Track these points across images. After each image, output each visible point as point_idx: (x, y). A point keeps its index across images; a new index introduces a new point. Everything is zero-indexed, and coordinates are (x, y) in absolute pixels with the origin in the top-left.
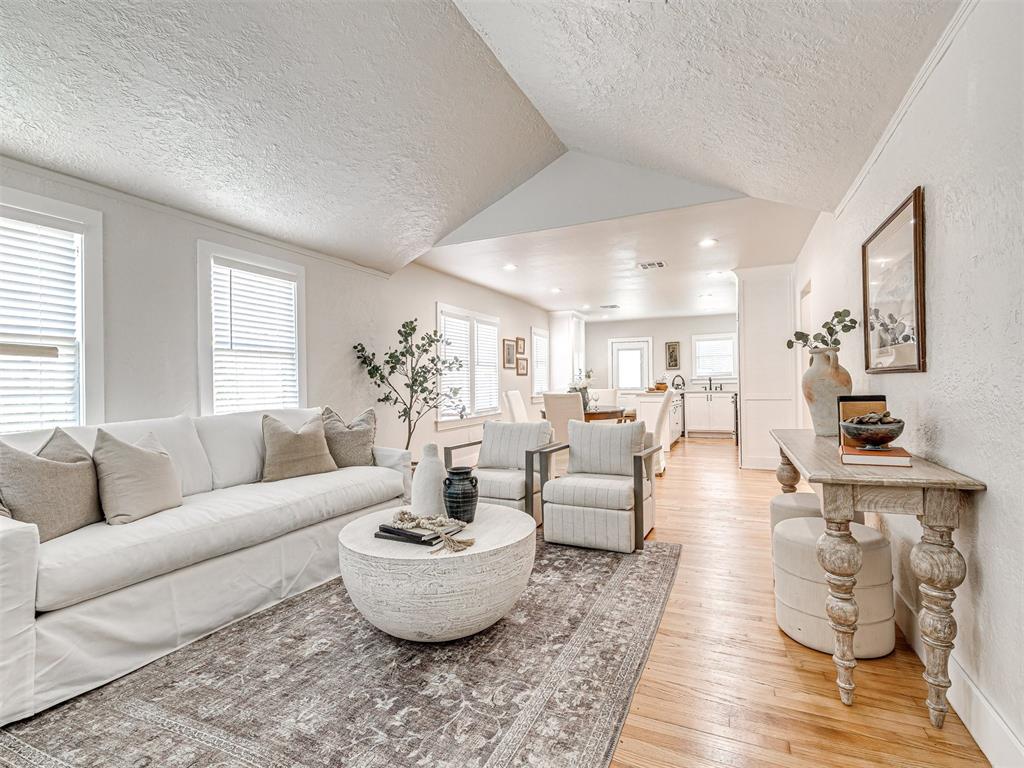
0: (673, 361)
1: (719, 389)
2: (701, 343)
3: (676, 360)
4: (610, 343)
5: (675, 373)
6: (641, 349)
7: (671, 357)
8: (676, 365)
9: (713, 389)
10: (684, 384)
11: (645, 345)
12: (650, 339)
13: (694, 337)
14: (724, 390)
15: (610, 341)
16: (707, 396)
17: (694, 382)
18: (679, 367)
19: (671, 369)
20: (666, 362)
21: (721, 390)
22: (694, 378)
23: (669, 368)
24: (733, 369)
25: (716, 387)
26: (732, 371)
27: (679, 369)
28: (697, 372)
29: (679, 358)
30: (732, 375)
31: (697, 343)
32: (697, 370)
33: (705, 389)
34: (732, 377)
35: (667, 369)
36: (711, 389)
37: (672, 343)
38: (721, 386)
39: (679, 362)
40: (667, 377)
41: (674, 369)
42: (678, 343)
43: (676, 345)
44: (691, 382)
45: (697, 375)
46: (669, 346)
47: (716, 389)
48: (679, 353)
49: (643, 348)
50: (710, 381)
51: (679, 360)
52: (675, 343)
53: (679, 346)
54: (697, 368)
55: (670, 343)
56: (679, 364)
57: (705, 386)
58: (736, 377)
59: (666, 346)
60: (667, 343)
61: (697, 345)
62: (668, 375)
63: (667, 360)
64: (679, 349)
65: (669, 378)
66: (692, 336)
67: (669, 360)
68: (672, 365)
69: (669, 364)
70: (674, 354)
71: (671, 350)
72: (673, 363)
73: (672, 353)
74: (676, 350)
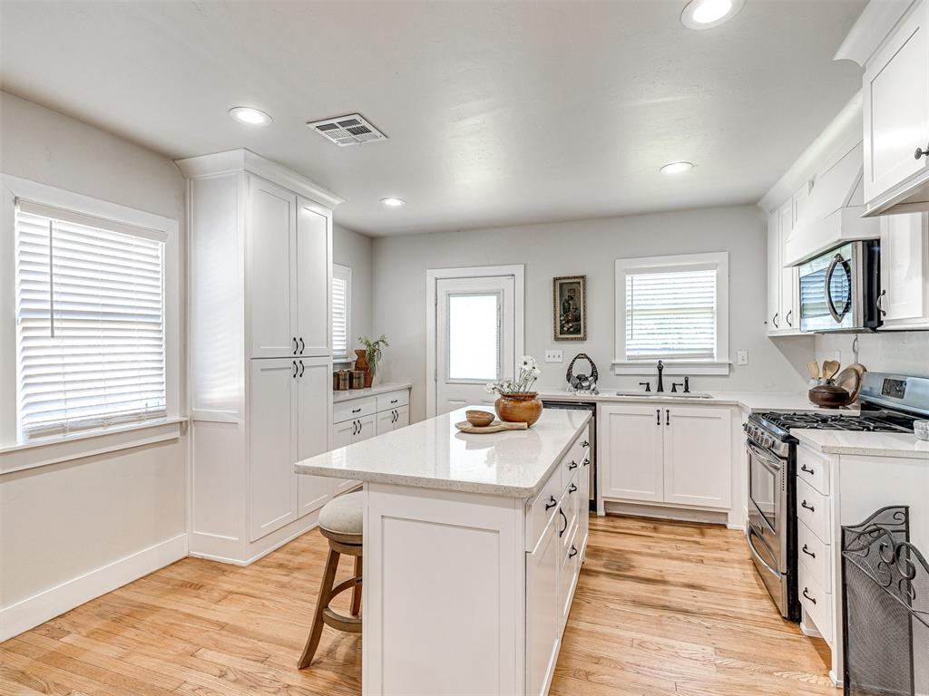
0: (571, 320)
1: (680, 390)
2: (636, 277)
3: (577, 319)
5: (573, 348)
6: (497, 294)
7: (566, 310)
8: (577, 331)
9: (667, 386)
10: (595, 374)
11: (506, 284)
12: (519, 271)
13: (622, 264)
14: (693, 392)
15: (431, 275)
16: (658, 411)
17: (618, 370)
18: (585, 335)
19: (567, 339)
20: (555, 323)
21: (687, 390)
22: (617, 361)
23: (562, 336)
24: (715, 341)
25: (674, 385)
26: (715, 347)
27: (584, 339)
28: (627, 347)
29: (584, 315)
30: (711, 356)
31: (628, 278)
32: (627, 342)
33: (648, 389)
34: (715, 360)
35: (557, 339)
36: (660, 389)
37: (568, 278)
38: (687, 382)
39: (585, 323)
40: (556, 356)
41: (572, 339)
42: (583, 277)
43: (579, 283)
44: (612, 372)
45: (628, 353)
46: (561, 285)
47: (674, 390)
48: (584, 302)
49: (503, 290)
50: (660, 371)
51: (585, 319)
52: (574, 278)
53: (584, 285)
54: (627, 338)
55: (564, 278)
56: (585, 327)
57: (645, 380)
58: (726, 361)
59: (555, 286)
60: (555, 279)
61: (628, 283)
62: (558, 352)
63: (555, 319)
64: (584, 294)
65: (560, 359)
66: (614, 261)
67: (562, 318)
68: (568, 329)
69: (562, 327)
70: (574, 304)
71: (566, 294)
72: (570, 325)
73: (567, 301)
74: (578, 294)
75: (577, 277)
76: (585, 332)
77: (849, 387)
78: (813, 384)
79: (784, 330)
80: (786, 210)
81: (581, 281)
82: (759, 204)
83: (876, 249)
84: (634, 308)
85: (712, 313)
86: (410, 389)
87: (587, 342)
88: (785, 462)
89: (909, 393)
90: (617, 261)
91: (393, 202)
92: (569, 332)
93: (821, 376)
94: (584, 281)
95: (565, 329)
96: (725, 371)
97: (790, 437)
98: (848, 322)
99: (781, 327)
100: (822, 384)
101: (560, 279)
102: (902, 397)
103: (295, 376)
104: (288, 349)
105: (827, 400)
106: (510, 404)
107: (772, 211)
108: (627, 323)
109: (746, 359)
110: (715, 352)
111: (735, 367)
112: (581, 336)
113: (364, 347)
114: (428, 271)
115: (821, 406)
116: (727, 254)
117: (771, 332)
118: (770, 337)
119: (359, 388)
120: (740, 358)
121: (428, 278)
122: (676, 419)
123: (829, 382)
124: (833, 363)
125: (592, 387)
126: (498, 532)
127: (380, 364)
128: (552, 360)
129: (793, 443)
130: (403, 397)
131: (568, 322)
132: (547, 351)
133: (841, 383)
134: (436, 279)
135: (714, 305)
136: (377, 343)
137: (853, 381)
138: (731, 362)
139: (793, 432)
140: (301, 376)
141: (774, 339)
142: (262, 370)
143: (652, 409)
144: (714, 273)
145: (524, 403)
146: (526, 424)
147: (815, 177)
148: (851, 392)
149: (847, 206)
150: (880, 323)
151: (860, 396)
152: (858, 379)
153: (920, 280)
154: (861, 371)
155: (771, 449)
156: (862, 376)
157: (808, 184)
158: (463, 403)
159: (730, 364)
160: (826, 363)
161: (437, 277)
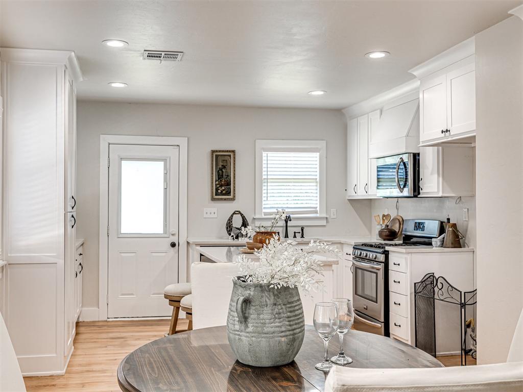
0: (223, 184)
1: (298, 236)
2: (270, 154)
3: (228, 184)
5: (229, 206)
6: (165, 160)
7: (220, 177)
8: (228, 193)
9: (291, 234)
11: (172, 153)
12: (183, 142)
13: (260, 144)
14: (308, 237)
15: (105, 139)
18: (234, 196)
19: (221, 199)
20: (212, 186)
21: (302, 236)
22: (257, 216)
23: (217, 197)
24: (318, 202)
25: (295, 233)
26: (318, 206)
27: (233, 199)
28: (264, 206)
30: (316, 212)
31: (264, 154)
32: (264, 203)
34: (318, 215)
35: (213, 199)
36: (287, 236)
37: (223, 151)
38: (302, 230)
39: (234, 187)
40: (208, 213)
41: (225, 199)
42: (233, 152)
43: (230, 156)
44: (253, 225)
45: (264, 211)
46: (217, 156)
47: (295, 237)
49: (169, 157)
50: (286, 222)
51: (235, 184)
52: (227, 151)
53: (234, 158)
54: (264, 199)
55: (220, 151)
56: (234, 190)
58: (324, 215)
59: (212, 157)
60: (213, 152)
61: (264, 158)
62: (215, 210)
63: (212, 183)
64: (234, 164)
65: (215, 216)
66: (255, 141)
67: (217, 182)
68: (222, 191)
69: (217, 189)
70: (226, 172)
71: (221, 164)
72: (223, 188)
73: (221, 169)
74: (229, 164)
75: (230, 151)
76: (234, 193)
77: (396, 228)
78: (377, 228)
79: (361, 194)
80: (363, 120)
81: (232, 154)
82: (343, 111)
83: (417, 157)
84: (269, 177)
85: (317, 182)
86: (83, 244)
87: (235, 201)
88: (384, 264)
89: (427, 228)
90: (257, 141)
92: (222, 194)
93: (381, 223)
94: (234, 155)
95: (219, 191)
96: (324, 223)
97: (385, 251)
98: (406, 192)
99: (358, 194)
100: (383, 228)
101: (216, 151)
102: (424, 231)
105: (387, 236)
107: (351, 118)
108: (264, 188)
109: (335, 214)
110: (318, 209)
111: (329, 220)
112: (231, 197)
114: (101, 136)
115: (384, 240)
116: (325, 142)
117: (350, 196)
118: (349, 200)
120: (332, 213)
121: (101, 142)
123: (387, 226)
124: (388, 215)
128: (208, 216)
129: (386, 254)
130: (82, 252)
131: (221, 186)
132: (205, 209)
133: (391, 227)
134: (109, 144)
135: (318, 177)
137: (397, 225)
138: (328, 216)
139: (387, 248)
141: (351, 201)
144: (318, 155)
147: (382, 108)
148: (397, 231)
149: (407, 136)
150: (419, 194)
151: (403, 233)
152: (400, 224)
153: (436, 176)
154: (401, 220)
155: (374, 260)
156: (402, 222)
157: (379, 111)
158: (134, 254)
159: (327, 218)
160: (384, 216)
161: (111, 142)
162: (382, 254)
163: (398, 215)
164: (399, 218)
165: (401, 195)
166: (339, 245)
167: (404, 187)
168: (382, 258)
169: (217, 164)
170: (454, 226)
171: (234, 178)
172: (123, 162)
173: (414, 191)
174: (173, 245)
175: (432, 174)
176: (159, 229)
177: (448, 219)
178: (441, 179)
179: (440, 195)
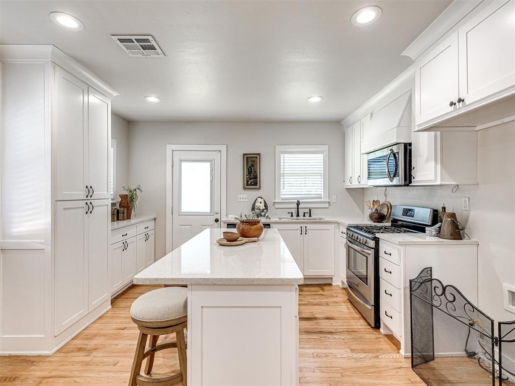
0: (252, 179)
1: (307, 215)
2: (286, 155)
3: (256, 177)
4: (169, 152)
5: (252, 194)
6: (211, 161)
7: (249, 172)
8: (256, 184)
9: (301, 214)
10: (266, 208)
11: (216, 156)
12: (223, 148)
13: (278, 148)
14: (313, 216)
15: (170, 148)
16: (301, 227)
17: (277, 206)
18: (260, 186)
19: (250, 189)
20: (244, 179)
21: (310, 216)
22: (276, 201)
23: (248, 187)
24: (322, 190)
25: (304, 213)
26: (322, 193)
27: (259, 188)
28: (281, 193)
29: (260, 175)
30: (321, 198)
31: (282, 156)
32: (281, 191)
33: (292, 216)
34: (323, 200)
35: (244, 188)
36: (298, 215)
37: (251, 154)
38: (310, 211)
39: (260, 180)
40: (244, 198)
41: (253, 189)
42: (259, 154)
43: (257, 157)
44: (274, 207)
45: (282, 196)
46: (247, 158)
47: (304, 216)
48: (260, 168)
49: (214, 159)
50: (298, 205)
51: (260, 177)
52: (254, 154)
53: (260, 159)
54: (281, 188)
55: (249, 154)
56: (260, 182)
57: (290, 211)
58: (327, 200)
59: (244, 158)
60: (244, 155)
61: (282, 159)
62: (245, 196)
63: (244, 177)
64: (260, 164)
65: (246, 200)
66: (275, 147)
67: (248, 177)
68: (251, 183)
69: (247, 182)
70: (254, 169)
71: (250, 163)
72: (252, 181)
73: (250, 167)
74: (256, 164)
75: (256, 154)
76: (260, 184)
77: (385, 211)
78: (368, 212)
79: (355, 184)
80: (357, 126)
81: (258, 156)
82: (342, 122)
83: (408, 147)
84: (285, 172)
85: (321, 176)
86: (155, 219)
87: (260, 190)
88: (373, 250)
89: (416, 215)
91: (153, 99)
92: (251, 185)
93: (372, 207)
94: (260, 156)
95: (249, 183)
96: (327, 206)
97: (375, 237)
98: (396, 181)
99: (353, 184)
100: (373, 211)
101: (247, 154)
102: (413, 217)
103: (87, 213)
104: (82, 194)
105: (377, 219)
106: (247, 227)
107: (348, 127)
108: (281, 180)
109: (335, 199)
110: (322, 195)
111: (331, 203)
112: (258, 187)
113: (127, 193)
114: (167, 145)
115: (374, 222)
116: (327, 146)
117: (347, 186)
118: (346, 189)
119: (123, 219)
120: (333, 198)
121: (168, 150)
122: (310, 231)
123: (377, 210)
124: (378, 201)
125: (266, 215)
126: (281, 307)
127: (137, 203)
128: (241, 200)
129: (377, 240)
130: (151, 225)
131: (251, 179)
132: (239, 195)
133: (381, 210)
134: (173, 151)
135: (322, 172)
136: (135, 190)
137: (386, 209)
139: (377, 235)
140: (91, 212)
141: (348, 189)
142: (64, 209)
143: (298, 226)
144: (322, 155)
145: (255, 226)
146: (256, 238)
147: (373, 111)
148: (386, 214)
149: (398, 126)
150: (410, 182)
151: (391, 216)
152: (388, 209)
153: (433, 163)
154: (389, 205)
155: (365, 244)
156: (390, 207)
157: (369, 115)
158: (190, 227)
159: (329, 202)
160: (374, 201)
161: (174, 149)
162: (373, 240)
163: (386, 201)
164: (387, 203)
165: (391, 184)
166: (336, 225)
167: (394, 176)
168: (372, 244)
169: (247, 164)
170: (453, 215)
171: (260, 173)
172: (183, 164)
173: (405, 180)
174: (217, 221)
175: (427, 161)
176: (207, 209)
177: (444, 208)
178: (439, 166)
179: (438, 183)
